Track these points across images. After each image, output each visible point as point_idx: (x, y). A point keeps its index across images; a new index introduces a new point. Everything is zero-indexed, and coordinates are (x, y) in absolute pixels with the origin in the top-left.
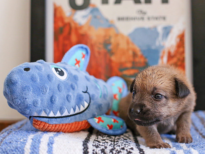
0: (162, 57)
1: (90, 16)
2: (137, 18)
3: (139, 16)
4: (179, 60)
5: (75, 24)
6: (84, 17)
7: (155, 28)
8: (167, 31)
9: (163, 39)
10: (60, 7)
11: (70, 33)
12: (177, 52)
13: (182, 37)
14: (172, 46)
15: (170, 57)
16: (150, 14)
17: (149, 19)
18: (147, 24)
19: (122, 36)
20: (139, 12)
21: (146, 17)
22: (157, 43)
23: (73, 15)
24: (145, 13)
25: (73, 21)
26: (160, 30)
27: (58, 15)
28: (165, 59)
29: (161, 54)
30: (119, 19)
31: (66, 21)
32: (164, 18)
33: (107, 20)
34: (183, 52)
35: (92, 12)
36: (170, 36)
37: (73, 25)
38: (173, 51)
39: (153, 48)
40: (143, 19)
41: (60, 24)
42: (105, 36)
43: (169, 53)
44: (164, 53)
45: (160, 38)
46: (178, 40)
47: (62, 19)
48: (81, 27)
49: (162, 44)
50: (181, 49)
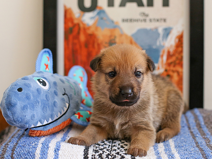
0: (162, 56)
1: (97, 17)
2: (139, 20)
3: (142, 18)
4: (177, 58)
5: (84, 24)
6: (92, 18)
7: (156, 29)
8: (167, 32)
9: (163, 40)
10: (70, 9)
11: (79, 33)
12: (175, 51)
13: (180, 38)
14: (171, 46)
15: (169, 56)
16: (151, 16)
17: (151, 20)
18: (149, 26)
19: (126, 36)
20: (142, 14)
21: (148, 19)
22: (158, 44)
23: (82, 16)
24: (147, 16)
25: (82, 22)
26: (160, 31)
27: (68, 16)
28: (165, 58)
29: (161, 53)
30: (124, 20)
31: (76, 22)
32: (165, 20)
33: (113, 22)
34: (182, 52)
35: (99, 14)
36: (170, 37)
37: (81, 26)
38: (172, 50)
39: (154, 47)
40: (145, 20)
41: (70, 25)
42: (111, 36)
43: (169, 52)
44: (164, 52)
45: (161, 38)
46: (177, 40)
47: (71, 20)
48: (89, 28)
49: (162, 44)
50: (180, 49)
